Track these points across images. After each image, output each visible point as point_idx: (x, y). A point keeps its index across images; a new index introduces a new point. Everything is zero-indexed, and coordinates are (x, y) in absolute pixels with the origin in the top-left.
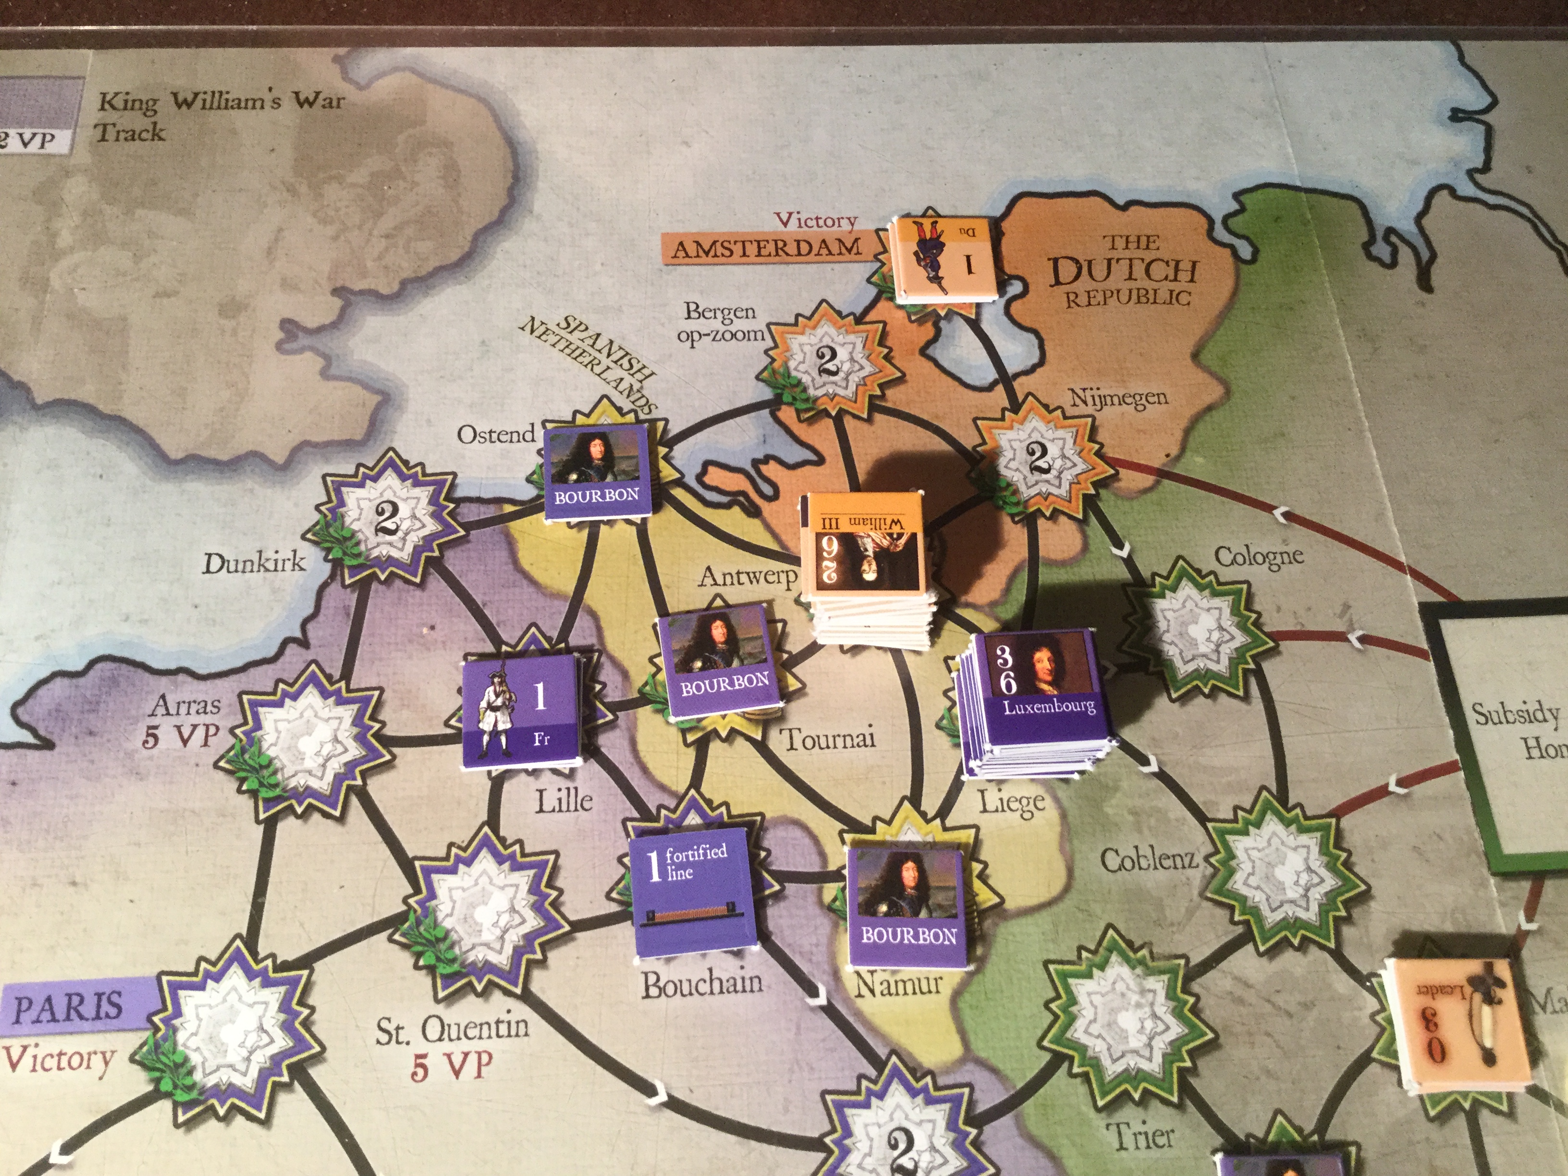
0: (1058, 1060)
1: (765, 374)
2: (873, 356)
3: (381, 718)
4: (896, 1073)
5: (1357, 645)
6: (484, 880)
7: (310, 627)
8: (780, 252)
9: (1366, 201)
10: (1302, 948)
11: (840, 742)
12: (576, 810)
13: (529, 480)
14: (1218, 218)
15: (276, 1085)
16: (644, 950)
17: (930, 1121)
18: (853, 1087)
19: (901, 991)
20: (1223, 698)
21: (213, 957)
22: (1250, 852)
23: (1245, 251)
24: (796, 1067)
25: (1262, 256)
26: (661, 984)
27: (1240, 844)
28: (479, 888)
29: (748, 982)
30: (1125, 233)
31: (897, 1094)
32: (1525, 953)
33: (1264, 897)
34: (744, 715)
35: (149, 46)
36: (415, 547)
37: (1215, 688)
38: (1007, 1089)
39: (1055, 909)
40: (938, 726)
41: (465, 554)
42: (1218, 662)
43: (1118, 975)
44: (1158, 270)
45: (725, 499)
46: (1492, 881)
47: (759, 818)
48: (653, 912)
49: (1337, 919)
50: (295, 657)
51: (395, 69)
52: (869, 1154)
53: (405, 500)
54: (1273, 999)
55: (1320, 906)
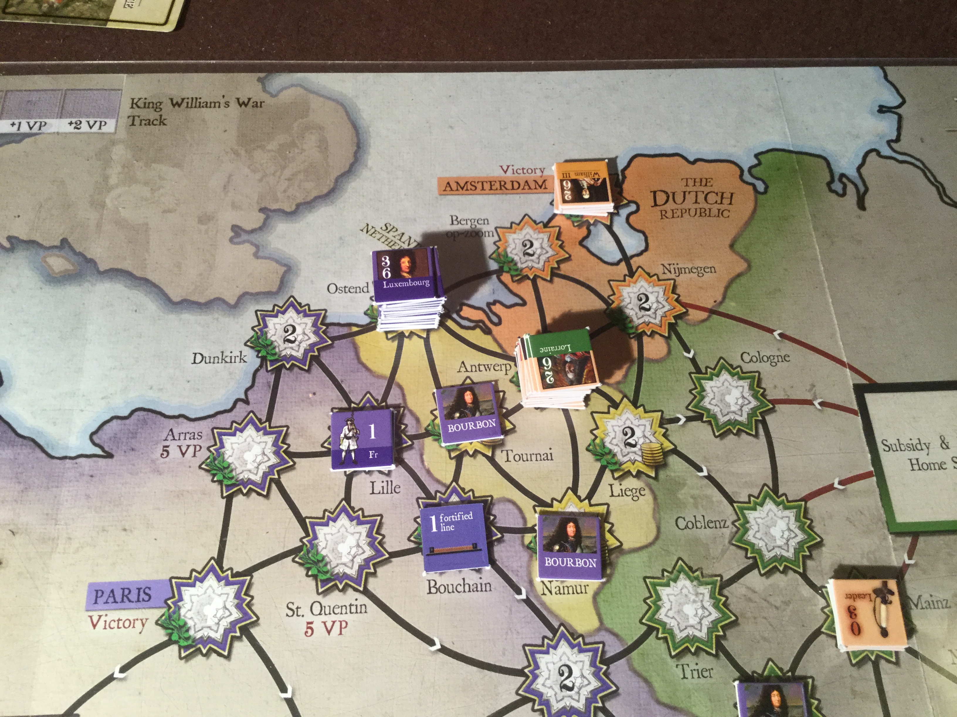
0: (650, 630)
1: (494, 256)
2: (553, 246)
3: (287, 442)
4: (563, 635)
5: (819, 407)
6: (343, 530)
7: (249, 393)
8: (503, 188)
9: (829, 159)
10: (785, 571)
11: (534, 457)
12: (392, 493)
13: (365, 314)
14: (746, 168)
15: (232, 637)
16: (428, 568)
17: (581, 661)
18: (539, 642)
19: (566, 592)
20: (744, 435)
21: (199, 569)
22: (757, 520)
23: (761, 187)
24: (509, 631)
25: (770, 189)
26: (437, 586)
27: (751, 515)
28: (340, 534)
29: (484, 586)
30: (694, 177)
31: (564, 647)
32: (907, 577)
33: (764, 544)
34: (482, 443)
35: (157, 72)
36: (305, 350)
37: (739, 430)
38: (622, 645)
39: (650, 549)
40: (587, 450)
41: (331, 354)
42: (741, 416)
43: (684, 585)
44: (712, 198)
45: (472, 325)
46: (890, 537)
47: (490, 498)
48: (433, 548)
49: (804, 557)
50: (241, 410)
51: (292, 85)
52: (549, 678)
53: (299, 324)
54: (768, 599)
55: (795, 549)
